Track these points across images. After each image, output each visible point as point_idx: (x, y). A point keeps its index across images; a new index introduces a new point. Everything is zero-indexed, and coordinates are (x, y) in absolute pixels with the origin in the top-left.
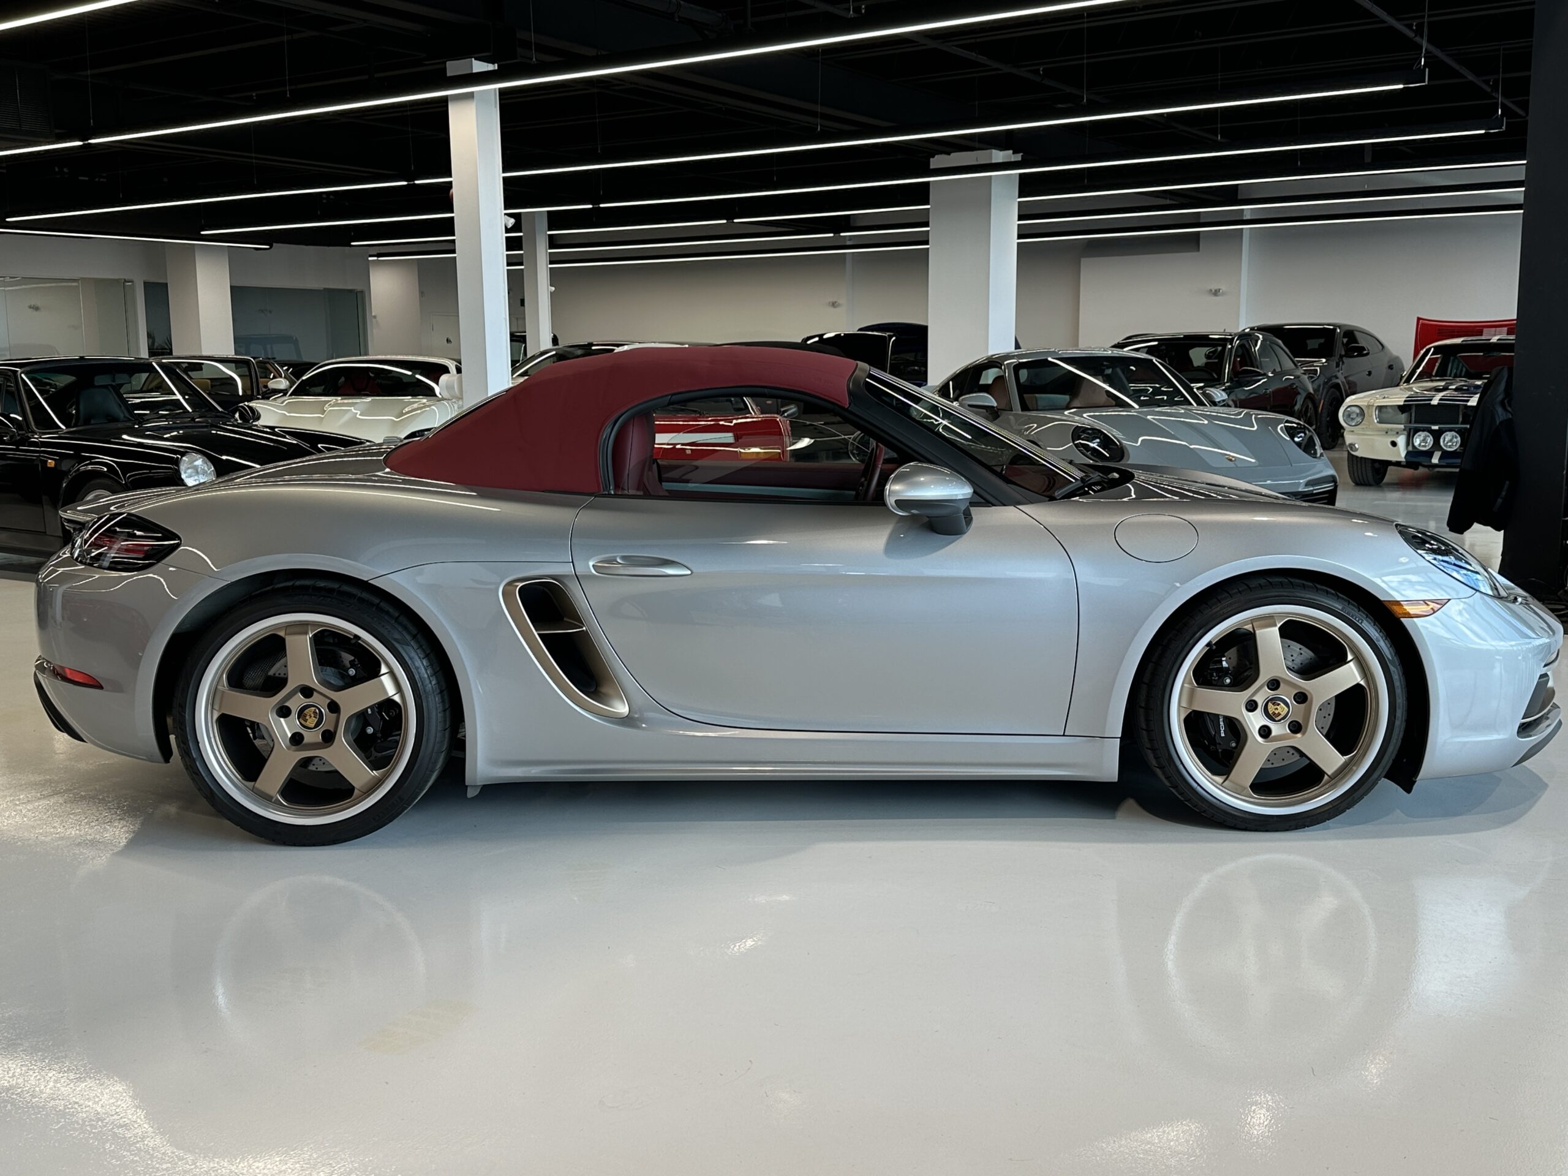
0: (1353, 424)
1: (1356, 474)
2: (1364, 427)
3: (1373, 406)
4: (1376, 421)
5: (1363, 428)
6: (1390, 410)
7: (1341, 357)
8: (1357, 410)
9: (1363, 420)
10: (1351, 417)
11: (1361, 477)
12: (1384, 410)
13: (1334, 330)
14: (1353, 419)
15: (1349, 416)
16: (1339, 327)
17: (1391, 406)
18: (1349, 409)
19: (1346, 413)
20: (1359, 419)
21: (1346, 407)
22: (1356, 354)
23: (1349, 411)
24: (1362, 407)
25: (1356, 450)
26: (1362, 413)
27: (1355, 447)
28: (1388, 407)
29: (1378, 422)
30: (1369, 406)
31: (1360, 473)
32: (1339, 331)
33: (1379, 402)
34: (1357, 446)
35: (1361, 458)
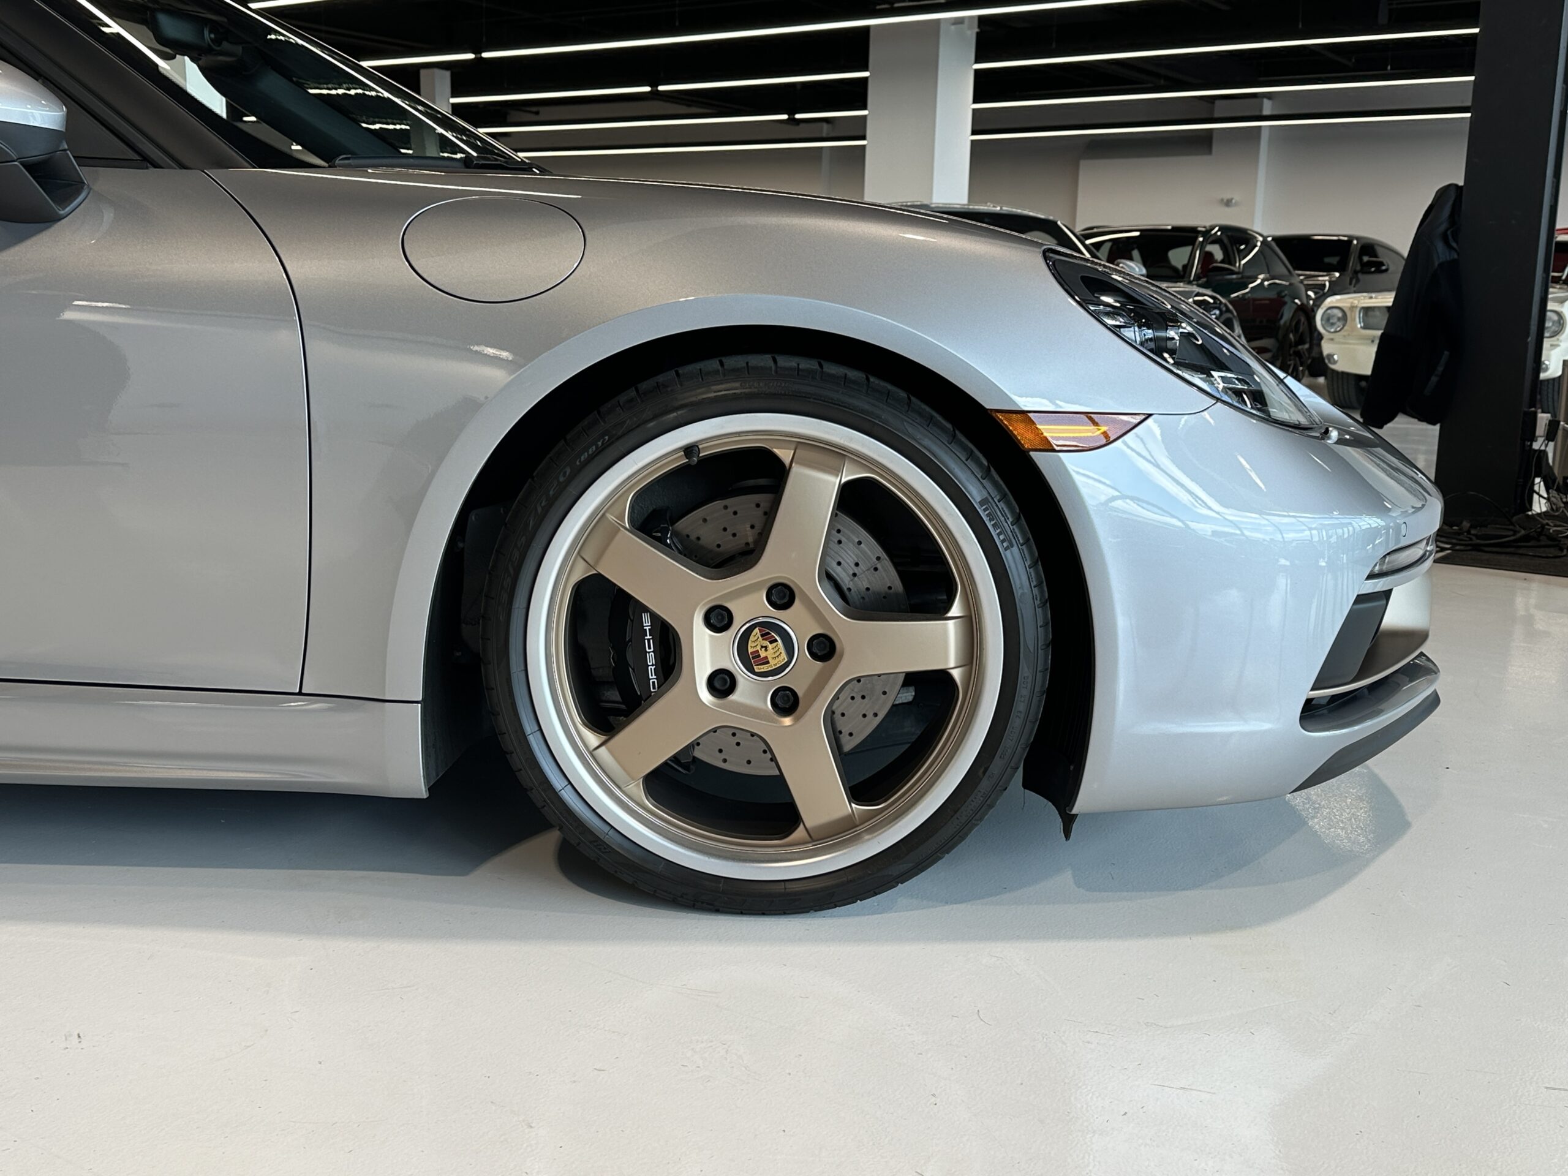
0: (1332, 330)
1: (1336, 394)
2: (1345, 333)
3: (1356, 307)
4: (1359, 326)
5: (1344, 336)
6: (1377, 313)
7: (1356, 272)
8: (1340, 314)
9: (1344, 326)
10: (1331, 321)
11: (1342, 398)
12: (1370, 313)
13: (1350, 242)
14: (1333, 324)
15: (1328, 320)
16: (1357, 238)
17: (1379, 308)
18: (1329, 311)
19: (1325, 317)
20: (1340, 324)
21: (1325, 309)
22: (1373, 269)
23: (1329, 314)
24: (1345, 309)
25: (1335, 362)
26: (1344, 318)
27: (1334, 359)
28: (1376, 310)
29: (1361, 327)
30: (1352, 308)
31: (1341, 393)
32: (1355, 242)
33: (1364, 303)
34: (1336, 357)
35: (1343, 373)
